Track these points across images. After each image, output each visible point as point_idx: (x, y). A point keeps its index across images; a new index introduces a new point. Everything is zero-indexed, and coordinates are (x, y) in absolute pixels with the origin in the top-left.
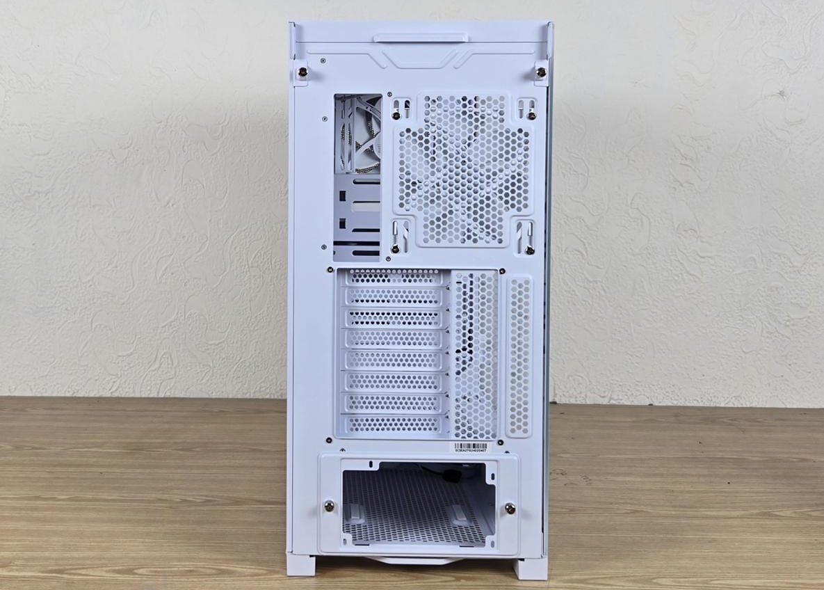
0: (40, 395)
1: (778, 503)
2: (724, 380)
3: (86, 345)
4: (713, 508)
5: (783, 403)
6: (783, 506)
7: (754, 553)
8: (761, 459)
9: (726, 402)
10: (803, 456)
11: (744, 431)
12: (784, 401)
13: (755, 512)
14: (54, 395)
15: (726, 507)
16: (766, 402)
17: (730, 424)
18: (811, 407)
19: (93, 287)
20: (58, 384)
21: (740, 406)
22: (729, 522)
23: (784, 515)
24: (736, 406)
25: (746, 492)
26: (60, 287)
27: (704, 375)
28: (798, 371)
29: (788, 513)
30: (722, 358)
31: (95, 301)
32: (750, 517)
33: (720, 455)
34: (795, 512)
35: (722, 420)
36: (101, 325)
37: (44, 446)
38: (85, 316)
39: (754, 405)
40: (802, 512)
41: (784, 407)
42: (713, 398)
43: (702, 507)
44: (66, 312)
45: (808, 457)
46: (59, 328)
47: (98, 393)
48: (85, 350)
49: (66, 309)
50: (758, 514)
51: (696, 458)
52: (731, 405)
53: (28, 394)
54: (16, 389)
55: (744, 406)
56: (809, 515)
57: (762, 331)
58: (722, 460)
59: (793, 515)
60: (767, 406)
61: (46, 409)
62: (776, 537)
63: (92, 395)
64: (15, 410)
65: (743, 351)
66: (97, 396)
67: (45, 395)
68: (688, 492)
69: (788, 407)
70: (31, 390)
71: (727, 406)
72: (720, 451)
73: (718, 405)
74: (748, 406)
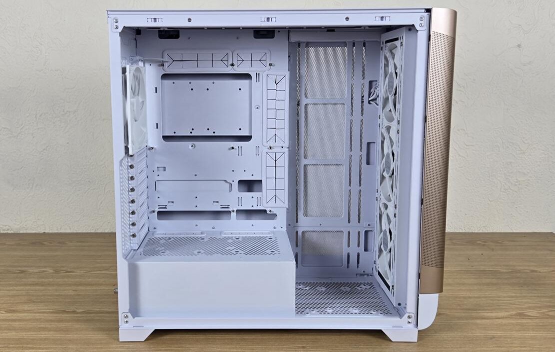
0: (75, 232)
1: (526, 306)
2: (478, 217)
3: (101, 203)
4: (487, 310)
6: (529, 308)
7: (521, 347)
8: (508, 271)
9: (479, 229)
10: (532, 268)
11: (493, 250)
12: (512, 229)
13: (514, 313)
14: (84, 231)
15: (494, 309)
17: (484, 245)
19: (105, 168)
20: (86, 225)
21: (487, 232)
22: (499, 321)
23: (532, 315)
24: (484, 232)
25: (505, 297)
26: (85, 168)
27: (466, 215)
28: (521, 211)
30: (477, 204)
31: (106, 176)
32: (511, 317)
33: (482, 268)
34: (538, 313)
35: (478, 242)
36: (110, 191)
38: (101, 186)
39: (495, 231)
40: (543, 313)
41: (511, 232)
42: (471, 228)
43: (480, 310)
44: (89, 183)
45: (535, 269)
46: (85, 193)
47: (110, 230)
48: (101, 205)
49: (89, 182)
50: (516, 315)
53: (68, 231)
54: (61, 228)
55: (489, 232)
56: (548, 315)
57: (501, 189)
58: (485, 272)
59: (538, 315)
60: (502, 232)
61: (77, 242)
62: (531, 334)
63: (106, 231)
64: (59, 243)
65: (490, 200)
66: (110, 232)
67: (78, 232)
68: (470, 297)
70: (70, 229)
71: (479, 232)
72: (482, 265)
74: (491, 232)
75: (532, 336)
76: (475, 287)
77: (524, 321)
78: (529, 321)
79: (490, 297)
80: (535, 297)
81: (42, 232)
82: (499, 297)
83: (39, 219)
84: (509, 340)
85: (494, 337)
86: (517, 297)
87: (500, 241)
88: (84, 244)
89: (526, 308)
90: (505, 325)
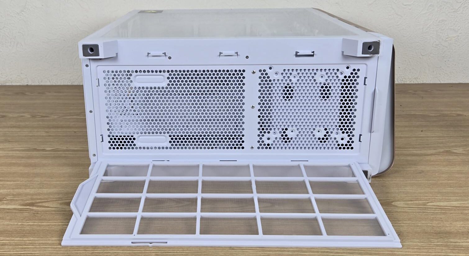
1: (453, 144)
2: (410, 70)
4: (416, 148)
5: (440, 81)
6: (456, 146)
7: (448, 180)
8: (436, 115)
9: (410, 80)
10: (458, 113)
11: (422, 98)
12: (440, 80)
13: (442, 150)
14: (62, 84)
15: (424, 148)
16: (431, 81)
17: (414, 94)
18: (454, 83)
21: (417, 83)
22: (428, 158)
23: (458, 152)
24: (415, 83)
25: (433, 137)
28: (449, 64)
29: (460, 150)
30: (410, 58)
32: (439, 154)
33: (413, 113)
34: (464, 150)
35: (409, 91)
37: (47, 115)
39: (425, 82)
41: (439, 82)
42: (403, 79)
43: (410, 148)
45: (461, 113)
50: (443, 152)
51: (400, 115)
52: (412, 83)
53: (48, 84)
54: (42, 81)
55: (419, 83)
57: (433, 44)
58: (415, 116)
59: (464, 152)
60: (431, 83)
61: (55, 92)
62: (458, 168)
64: (39, 93)
65: (421, 55)
67: (57, 84)
69: (442, 83)
71: (410, 83)
72: (413, 110)
73: (405, 83)
74: (421, 83)
75: (457, 170)
76: (406, 129)
77: (451, 158)
78: (455, 157)
79: (420, 137)
80: (460, 136)
81: (26, 84)
82: (428, 137)
83: (21, 73)
84: (437, 174)
85: (423, 172)
86: (445, 137)
87: (429, 91)
88: (61, 94)
89: (453, 146)
90: (433, 161)
